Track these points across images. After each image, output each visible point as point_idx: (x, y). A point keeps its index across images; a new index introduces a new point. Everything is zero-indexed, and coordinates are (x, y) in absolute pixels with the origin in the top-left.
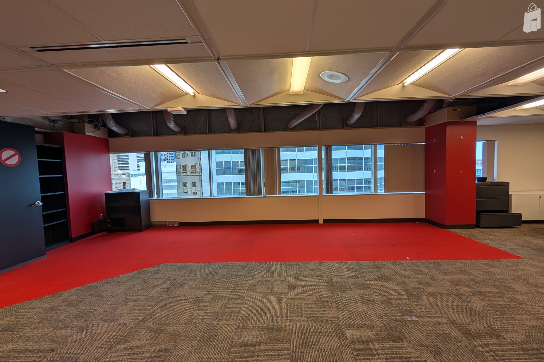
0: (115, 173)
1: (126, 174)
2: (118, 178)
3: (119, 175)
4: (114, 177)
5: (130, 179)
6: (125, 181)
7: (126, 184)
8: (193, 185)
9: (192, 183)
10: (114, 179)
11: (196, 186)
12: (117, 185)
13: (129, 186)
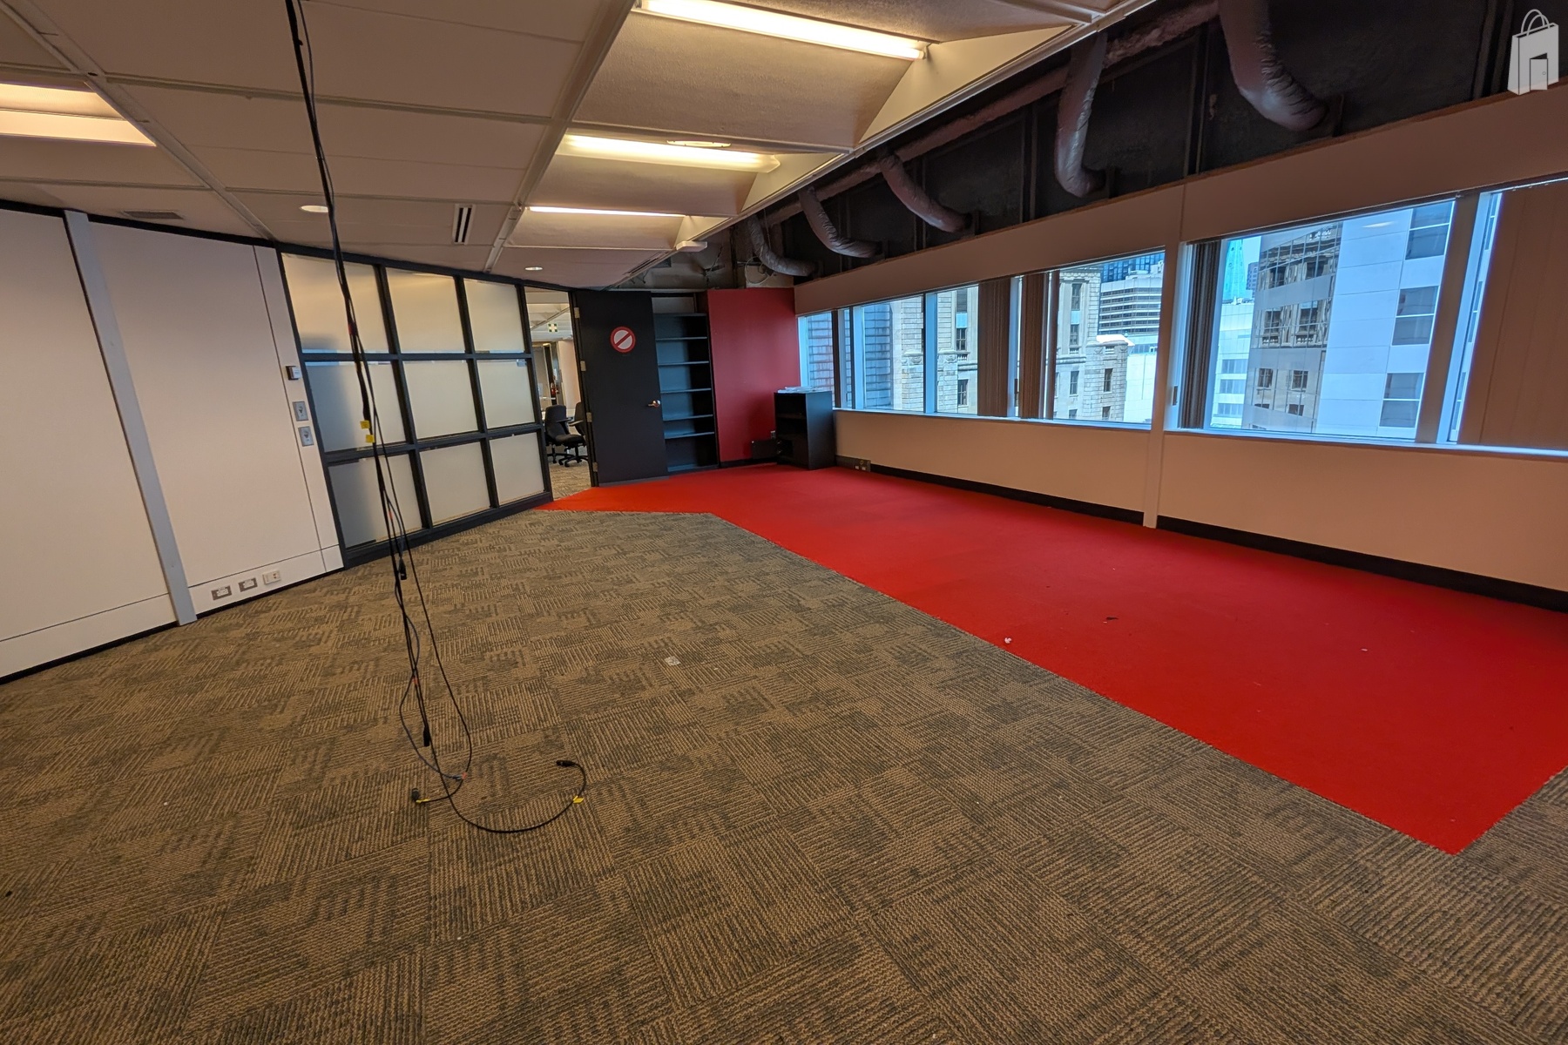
0: (1089, 344)
1: (1117, 345)
2: (1092, 358)
3: (1098, 349)
4: (1084, 355)
5: (1125, 360)
6: (1110, 365)
7: (1113, 374)
8: (1295, 381)
9: (1292, 374)
10: (1085, 359)
11: (1305, 386)
12: (1089, 376)
13: (1119, 378)
